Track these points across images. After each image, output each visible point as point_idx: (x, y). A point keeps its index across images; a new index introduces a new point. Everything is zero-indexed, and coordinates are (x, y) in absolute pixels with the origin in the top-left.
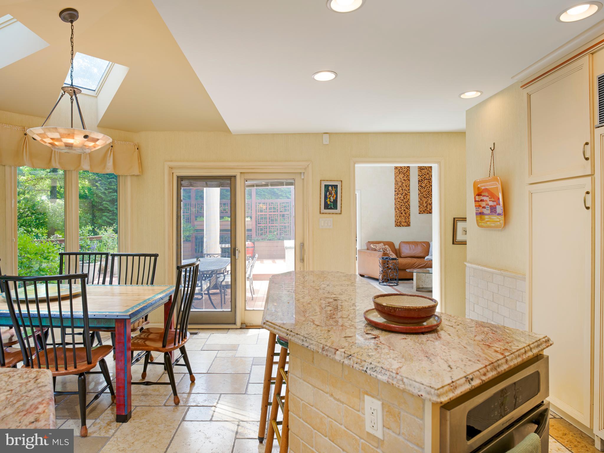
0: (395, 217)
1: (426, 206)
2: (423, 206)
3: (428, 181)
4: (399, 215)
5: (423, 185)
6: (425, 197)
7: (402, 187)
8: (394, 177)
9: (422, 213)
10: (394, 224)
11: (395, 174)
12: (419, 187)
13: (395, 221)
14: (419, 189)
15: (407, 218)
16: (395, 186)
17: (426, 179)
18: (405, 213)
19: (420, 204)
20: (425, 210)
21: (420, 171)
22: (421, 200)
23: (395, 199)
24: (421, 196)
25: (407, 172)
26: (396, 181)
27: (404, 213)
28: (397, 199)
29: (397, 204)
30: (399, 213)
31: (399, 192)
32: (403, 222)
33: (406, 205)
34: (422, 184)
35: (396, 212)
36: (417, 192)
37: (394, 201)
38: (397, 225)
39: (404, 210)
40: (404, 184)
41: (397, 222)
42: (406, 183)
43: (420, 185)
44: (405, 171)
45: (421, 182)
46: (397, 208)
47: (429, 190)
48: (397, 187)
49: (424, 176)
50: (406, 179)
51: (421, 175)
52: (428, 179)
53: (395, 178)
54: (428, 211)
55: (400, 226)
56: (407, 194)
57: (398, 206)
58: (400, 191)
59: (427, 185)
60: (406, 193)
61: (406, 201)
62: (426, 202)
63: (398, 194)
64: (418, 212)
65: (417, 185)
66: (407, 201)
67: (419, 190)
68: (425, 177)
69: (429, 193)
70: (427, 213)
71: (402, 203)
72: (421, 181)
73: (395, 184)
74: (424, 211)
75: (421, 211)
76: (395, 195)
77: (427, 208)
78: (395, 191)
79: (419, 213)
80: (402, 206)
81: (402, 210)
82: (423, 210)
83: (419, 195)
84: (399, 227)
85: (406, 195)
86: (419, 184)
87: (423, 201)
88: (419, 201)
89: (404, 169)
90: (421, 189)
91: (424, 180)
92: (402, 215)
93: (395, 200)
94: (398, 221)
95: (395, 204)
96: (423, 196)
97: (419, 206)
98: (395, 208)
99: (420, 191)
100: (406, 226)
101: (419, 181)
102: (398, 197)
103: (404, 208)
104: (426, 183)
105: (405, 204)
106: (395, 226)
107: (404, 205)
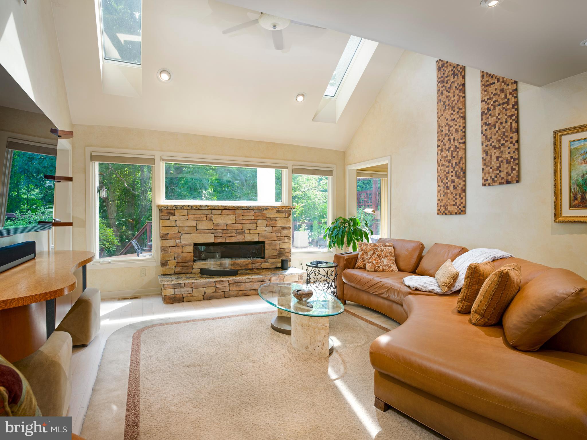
0: (438, 196)
1: (499, 167)
2: (491, 168)
3: (504, 108)
4: (444, 191)
5: (492, 120)
6: (495, 147)
7: (449, 136)
8: (436, 119)
9: (489, 185)
10: (435, 209)
11: (438, 113)
12: (482, 126)
13: (438, 204)
14: (482, 130)
15: (458, 196)
16: (438, 137)
17: (499, 105)
18: (454, 186)
19: (485, 164)
20: (496, 177)
21: (485, 91)
22: (487, 155)
23: (438, 160)
24: (487, 146)
25: (458, 101)
26: (439, 126)
27: (451, 188)
28: (440, 160)
29: (441, 170)
30: (444, 188)
31: (444, 147)
32: (451, 205)
33: (456, 170)
34: (488, 118)
35: (439, 186)
36: (479, 138)
37: (436, 166)
38: (440, 213)
39: (453, 182)
40: (452, 128)
41: (441, 206)
42: (456, 125)
43: (484, 121)
44: (454, 101)
45: (486, 114)
46: (441, 178)
47: (504, 127)
48: (440, 138)
49: (494, 99)
50: (456, 116)
51: (486, 98)
52: (503, 104)
53: (438, 121)
54: (503, 178)
55: (446, 214)
56: (458, 148)
57: (442, 175)
58: (445, 145)
59: (499, 119)
60: (456, 146)
61: (456, 163)
62: (498, 158)
63: (442, 152)
64: (481, 182)
65: (479, 123)
66: (457, 161)
67: (482, 133)
68: (495, 102)
69: (504, 134)
70: (501, 183)
71: (448, 166)
72: (486, 112)
73: (438, 133)
74: (493, 179)
75: (487, 180)
76: (438, 154)
77: (500, 171)
78: (438, 146)
79: (485, 185)
80: (448, 173)
81: (449, 181)
82: (491, 177)
83: (482, 144)
84: (444, 217)
85: (456, 151)
86: (482, 119)
87: (491, 156)
88: (483, 158)
89: (452, 99)
90: (486, 130)
91: (494, 109)
92: (449, 191)
93: (438, 163)
94: (442, 204)
95: (438, 170)
96: (491, 145)
97: (483, 169)
98: (438, 179)
99: (484, 135)
100: (456, 214)
101: (483, 113)
102: (442, 157)
103: (452, 176)
104: (499, 114)
105: (454, 168)
106: (438, 214)
107: (452, 170)
